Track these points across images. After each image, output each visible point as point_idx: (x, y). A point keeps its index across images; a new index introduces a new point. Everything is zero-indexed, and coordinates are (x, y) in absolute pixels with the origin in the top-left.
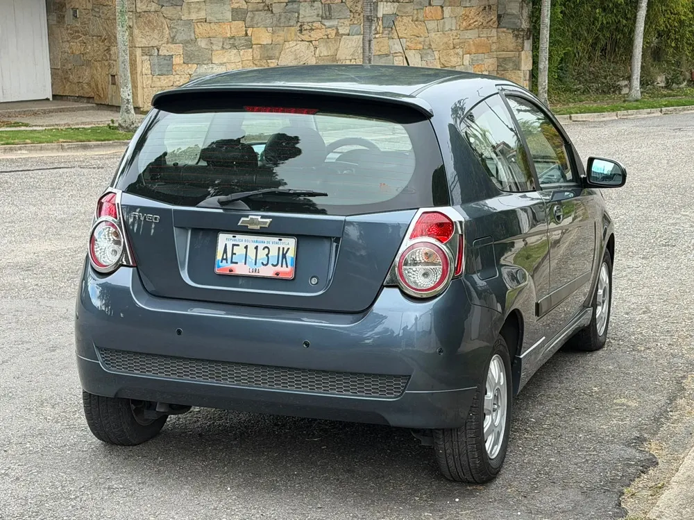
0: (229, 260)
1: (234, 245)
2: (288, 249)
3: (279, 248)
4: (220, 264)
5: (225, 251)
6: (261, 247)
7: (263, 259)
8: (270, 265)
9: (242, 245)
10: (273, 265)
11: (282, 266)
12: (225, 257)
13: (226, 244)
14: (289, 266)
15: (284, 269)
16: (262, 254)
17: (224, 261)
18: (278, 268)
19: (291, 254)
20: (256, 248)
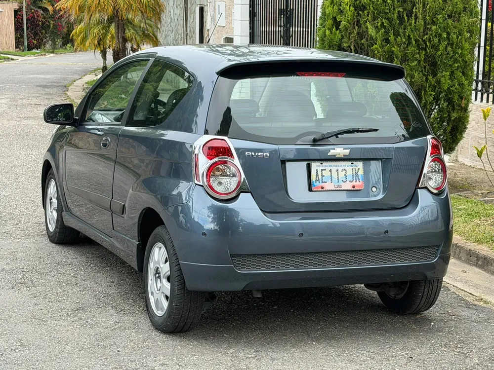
0: (321, 181)
1: (322, 170)
2: (359, 169)
3: (352, 169)
4: (315, 184)
5: (317, 175)
6: (340, 169)
7: (343, 177)
8: (348, 182)
9: (328, 169)
10: (350, 181)
11: (356, 182)
12: (317, 179)
13: (317, 170)
14: (361, 181)
15: (358, 183)
16: (342, 174)
17: (318, 182)
18: (354, 183)
19: (361, 172)
20: (337, 170)
